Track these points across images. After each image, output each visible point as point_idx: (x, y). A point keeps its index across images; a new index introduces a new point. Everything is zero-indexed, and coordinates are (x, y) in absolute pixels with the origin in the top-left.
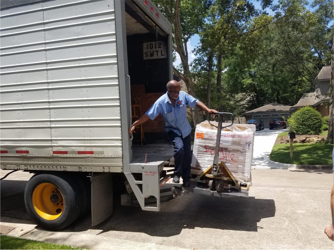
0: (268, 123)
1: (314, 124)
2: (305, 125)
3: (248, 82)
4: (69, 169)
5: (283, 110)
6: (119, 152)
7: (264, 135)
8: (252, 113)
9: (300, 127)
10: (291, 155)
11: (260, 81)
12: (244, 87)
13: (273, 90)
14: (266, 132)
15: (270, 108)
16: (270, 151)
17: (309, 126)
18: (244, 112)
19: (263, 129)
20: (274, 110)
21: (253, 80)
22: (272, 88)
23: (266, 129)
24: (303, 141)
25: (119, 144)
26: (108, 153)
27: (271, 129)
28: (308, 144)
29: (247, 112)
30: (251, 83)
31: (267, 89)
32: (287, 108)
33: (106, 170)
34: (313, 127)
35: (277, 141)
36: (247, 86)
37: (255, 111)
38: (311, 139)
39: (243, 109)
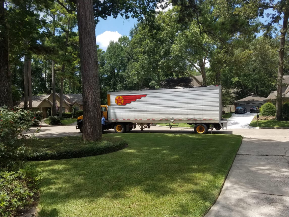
0: (249, 109)
1: (272, 111)
2: (268, 112)
3: (236, 80)
4: (206, 123)
5: (259, 100)
6: (218, 119)
7: (246, 116)
8: (239, 102)
9: (265, 113)
10: (258, 124)
11: (244, 80)
12: (233, 83)
13: (253, 86)
14: (248, 114)
15: (251, 99)
16: (249, 123)
17: (269, 112)
18: (234, 101)
19: (246, 113)
20: (253, 101)
21: (239, 79)
22: (252, 84)
23: (248, 113)
24: (265, 119)
25: (218, 117)
26: (216, 119)
27: (251, 113)
28: (267, 120)
29: (235, 101)
30: (238, 81)
31: (249, 85)
32: (263, 99)
33: (215, 123)
34: (271, 113)
35: (253, 119)
36: (235, 83)
37: (240, 100)
38: (269, 118)
39: (233, 99)
